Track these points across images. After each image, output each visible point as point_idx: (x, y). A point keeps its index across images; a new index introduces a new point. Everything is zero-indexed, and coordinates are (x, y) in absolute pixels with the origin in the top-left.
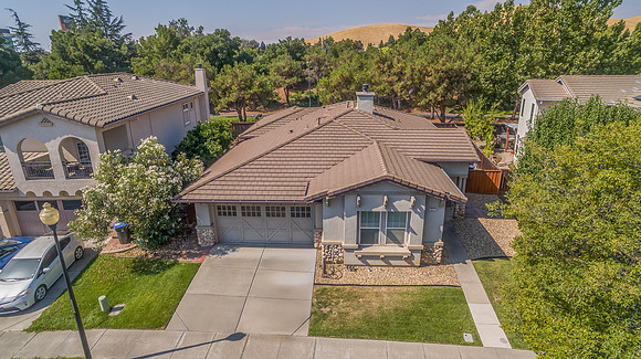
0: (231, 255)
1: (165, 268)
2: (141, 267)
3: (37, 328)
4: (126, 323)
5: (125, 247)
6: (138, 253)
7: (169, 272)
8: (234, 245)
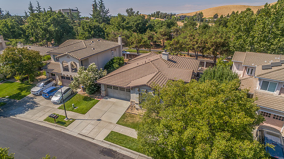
0: (109, 100)
1: (91, 100)
2: (86, 99)
3: (59, 108)
4: (77, 111)
5: (83, 93)
6: (87, 95)
7: (91, 101)
8: (111, 97)
